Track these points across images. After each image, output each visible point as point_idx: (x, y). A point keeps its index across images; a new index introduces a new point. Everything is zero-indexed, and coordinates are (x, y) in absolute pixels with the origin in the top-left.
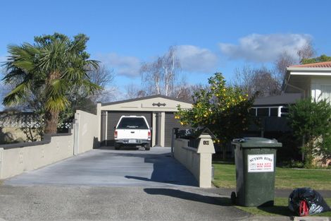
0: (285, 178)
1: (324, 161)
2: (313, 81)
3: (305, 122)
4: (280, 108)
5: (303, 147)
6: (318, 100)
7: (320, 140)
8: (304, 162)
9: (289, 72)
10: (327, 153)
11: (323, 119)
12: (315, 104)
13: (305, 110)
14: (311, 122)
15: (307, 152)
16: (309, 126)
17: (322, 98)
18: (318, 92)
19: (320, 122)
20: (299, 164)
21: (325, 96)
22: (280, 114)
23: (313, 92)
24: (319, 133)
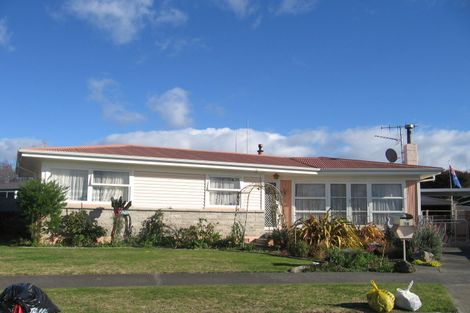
0: (8, 260)
1: (52, 239)
2: (43, 164)
3: (34, 202)
4: (16, 192)
5: (32, 226)
6: (47, 182)
7: (48, 219)
8: (32, 240)
9: (21, 153)
10: (55, 231)
11: (52, 199)
12: (44, 185)
13: (34, 191)
14: (40, 202)
15: (35, 231)
16: (39, 205)
17: (52, 179)
18: (48, 174)
19: (49, 201)
20: (28, 243)
21: (55, 177)
22: (16, 197)
23: (43, 174)
24: (48, 212)
